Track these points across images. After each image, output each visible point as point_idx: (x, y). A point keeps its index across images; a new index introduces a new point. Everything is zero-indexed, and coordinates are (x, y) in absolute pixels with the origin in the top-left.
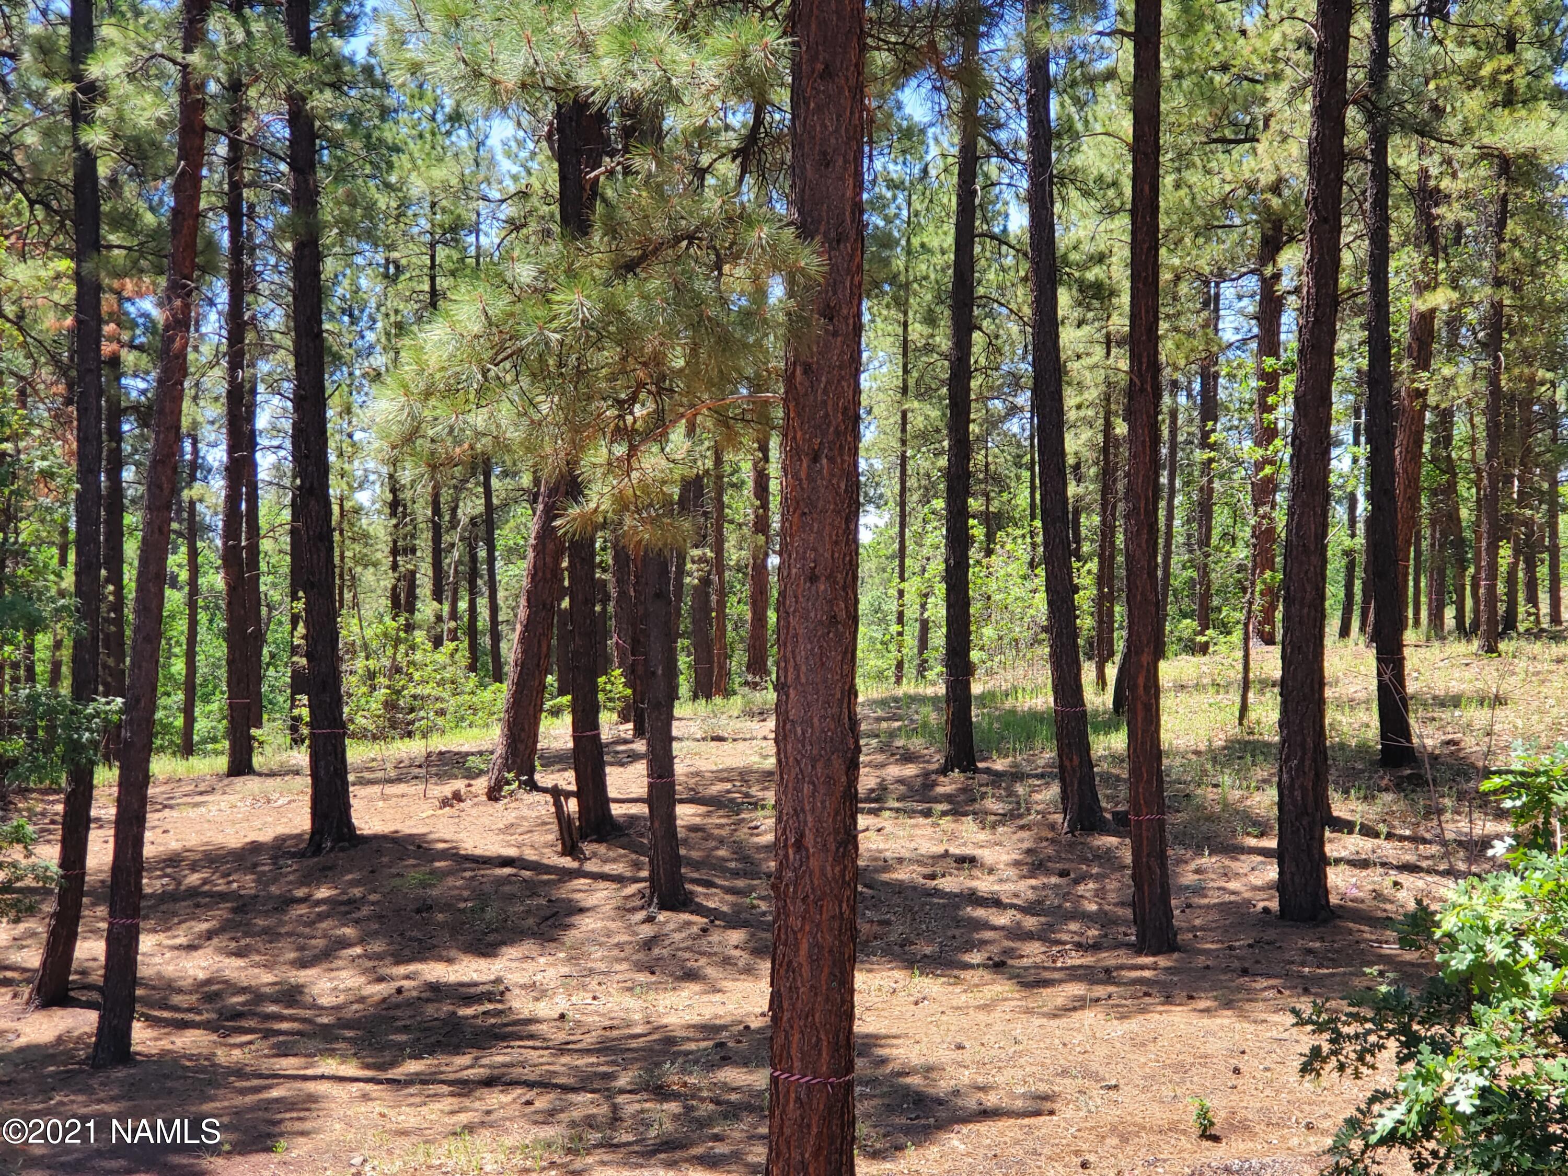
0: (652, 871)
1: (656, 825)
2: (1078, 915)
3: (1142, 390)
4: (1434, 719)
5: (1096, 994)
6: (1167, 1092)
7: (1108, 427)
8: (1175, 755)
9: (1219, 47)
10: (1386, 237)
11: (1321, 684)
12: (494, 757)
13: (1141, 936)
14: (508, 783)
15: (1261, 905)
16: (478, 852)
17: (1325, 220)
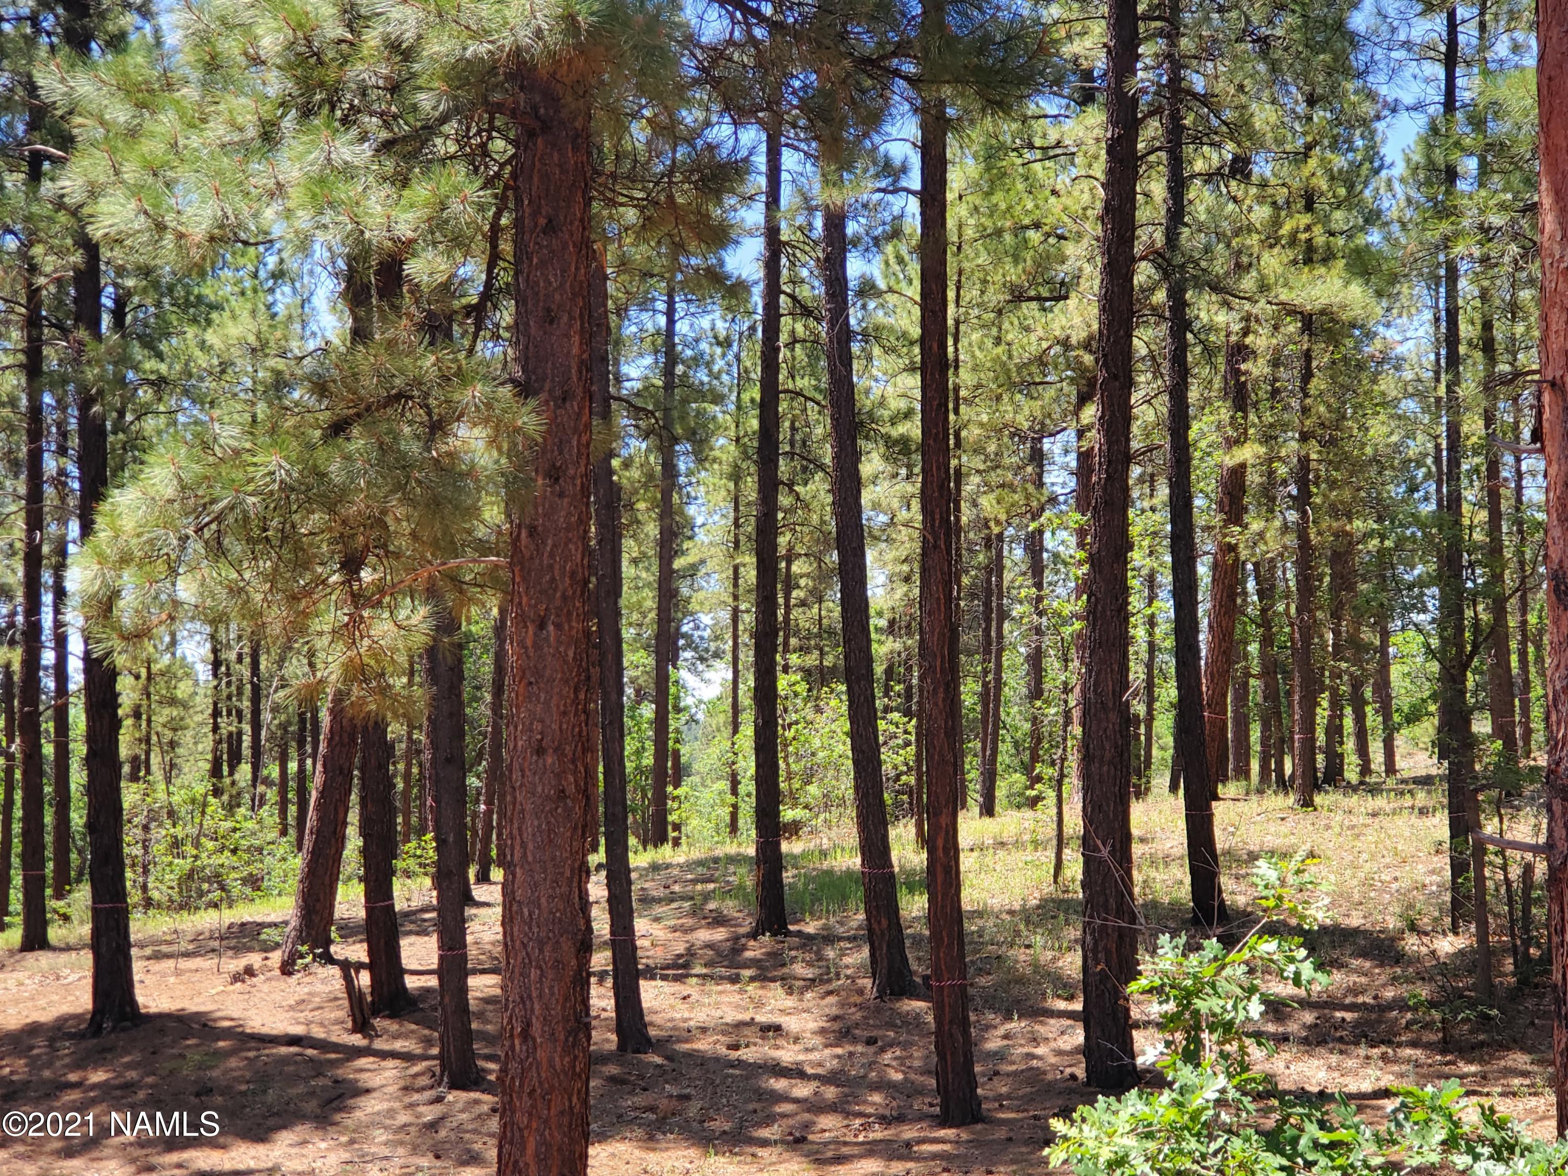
0: (442, 1049)
1: (447, 1000)
2: (882, 1085)
3: (935, 547)
5: (893, 1171)
8: (989, 915)
9: (1030, 205)
10: (1185, 394)
12: (288, 930)
13: (944, 1106)
14: (302, 957)
15: (1068, 1071)
16: (265, 1030)
17: (1115, 377)
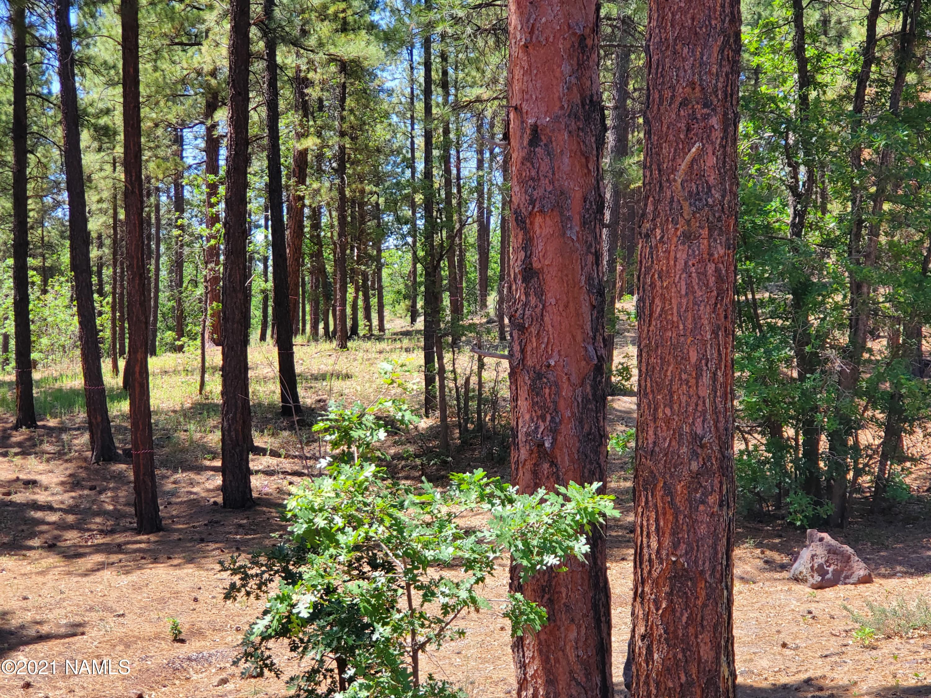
2: (102, 513)
3: (133, 192)
4: (311, 387)
5: (111, 560)
6: (154, 616)
7: (115, 214)
8: (161, 413)
10: (276, 105)
11: (246, 368)
13: (140, 523)
15: (212, 500)
17: (239, 94)
